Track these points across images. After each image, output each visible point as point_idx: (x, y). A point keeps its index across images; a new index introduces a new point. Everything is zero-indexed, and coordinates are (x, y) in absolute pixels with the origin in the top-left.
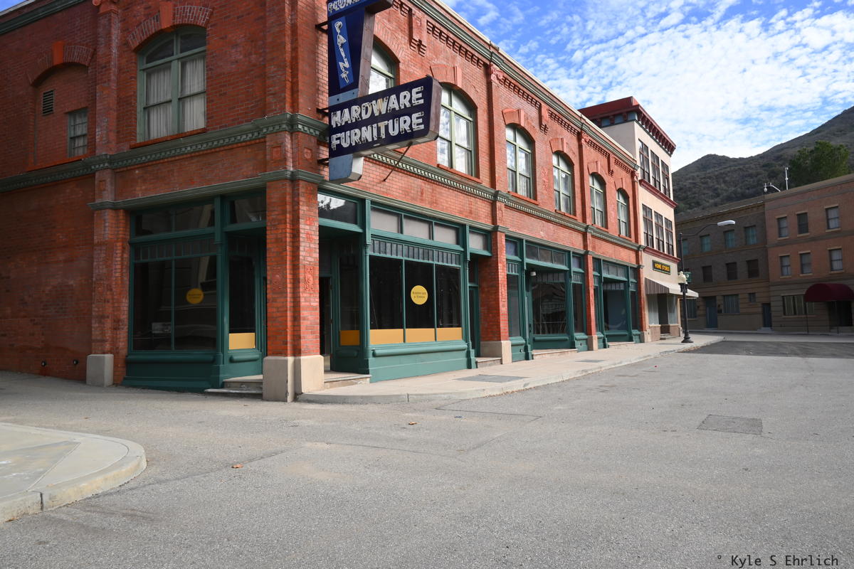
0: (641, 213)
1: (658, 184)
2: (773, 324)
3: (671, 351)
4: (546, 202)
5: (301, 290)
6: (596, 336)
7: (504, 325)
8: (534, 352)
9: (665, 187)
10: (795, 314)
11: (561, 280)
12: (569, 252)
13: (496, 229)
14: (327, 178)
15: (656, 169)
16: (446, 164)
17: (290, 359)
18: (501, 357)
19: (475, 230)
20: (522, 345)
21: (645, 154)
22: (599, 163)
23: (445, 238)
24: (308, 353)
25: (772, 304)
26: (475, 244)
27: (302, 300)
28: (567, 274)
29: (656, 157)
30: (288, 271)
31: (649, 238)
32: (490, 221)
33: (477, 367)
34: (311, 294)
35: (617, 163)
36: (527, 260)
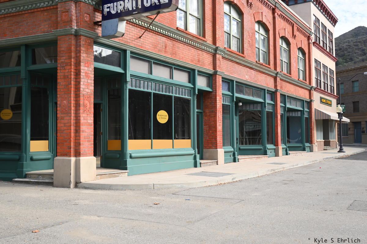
0: (313, 65)
1: (325, 45)
3: (331, 158)
4: (250, 56)
5: (81, 111)
6: (281, 147)
7: (219, 139)
8: (240, 157)
9: (330, 48)
11: (259, 109)
12: (265, 90)
13: (215, 73)
14: (100, 35)
15: (324, 35)
16: (182, 27)
17: (73, 159)
18: (217, 160)
19: (201, 73)
20: (231, 152)
21: (317, 24)
22: (286, 30)
23: (181, 78)
24: (86, 155)
26: (201, 83)
27: (82, 119)
28: (263, 104)
29: (324, 27)
30: (72, 99)
31: (318, 82)
32: (212, 67)
33: (201, 167)
34: (88, 114)
35: (298, 30)
36: (236, 95)
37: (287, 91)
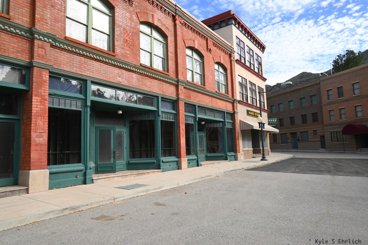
0: (238, 80)
1: (252, 65)
2: (326, 147)
3: (240, 169)
6: (185, 159)
8: (95, 177)
9: (259, 69)
10: (338, 141)
12: (158, 97)
15: (251, 56)
18: (28, 187)
20: (81, 171)
21: (242, 46)
25: (325, 136)
28: (155, 113)
29: (251, 50)
31: (244, 96)
32: (27, 57)
35: (215, 45)
36: (92, 98)
37: (199, 101)
